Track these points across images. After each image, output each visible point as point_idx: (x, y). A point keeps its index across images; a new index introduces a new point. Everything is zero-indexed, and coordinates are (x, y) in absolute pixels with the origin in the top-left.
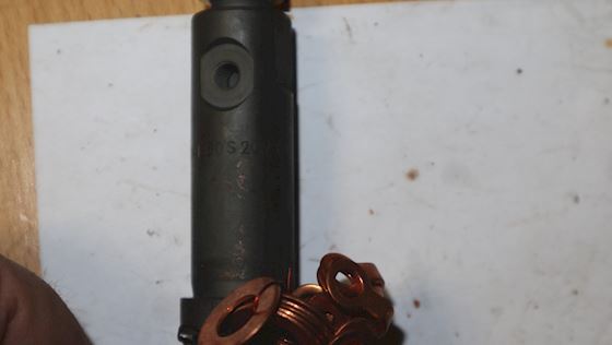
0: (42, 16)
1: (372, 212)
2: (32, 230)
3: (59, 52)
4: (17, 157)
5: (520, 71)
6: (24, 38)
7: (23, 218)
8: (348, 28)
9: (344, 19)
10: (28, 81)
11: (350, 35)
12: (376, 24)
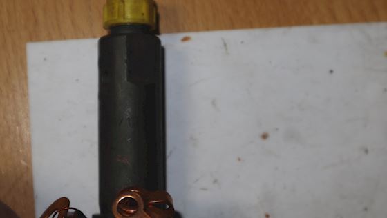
0: (35, 37)
1: (239, 159)
2: (28, 170)
3: (45, 59)
4: (19, 124)
5: (331, 72)
6: (24, 50)
7: (23, 163)
8: (225, 45)
9: (223, 39)
10: (26, 77)
11: (226, 49)
12: (242, 42)
